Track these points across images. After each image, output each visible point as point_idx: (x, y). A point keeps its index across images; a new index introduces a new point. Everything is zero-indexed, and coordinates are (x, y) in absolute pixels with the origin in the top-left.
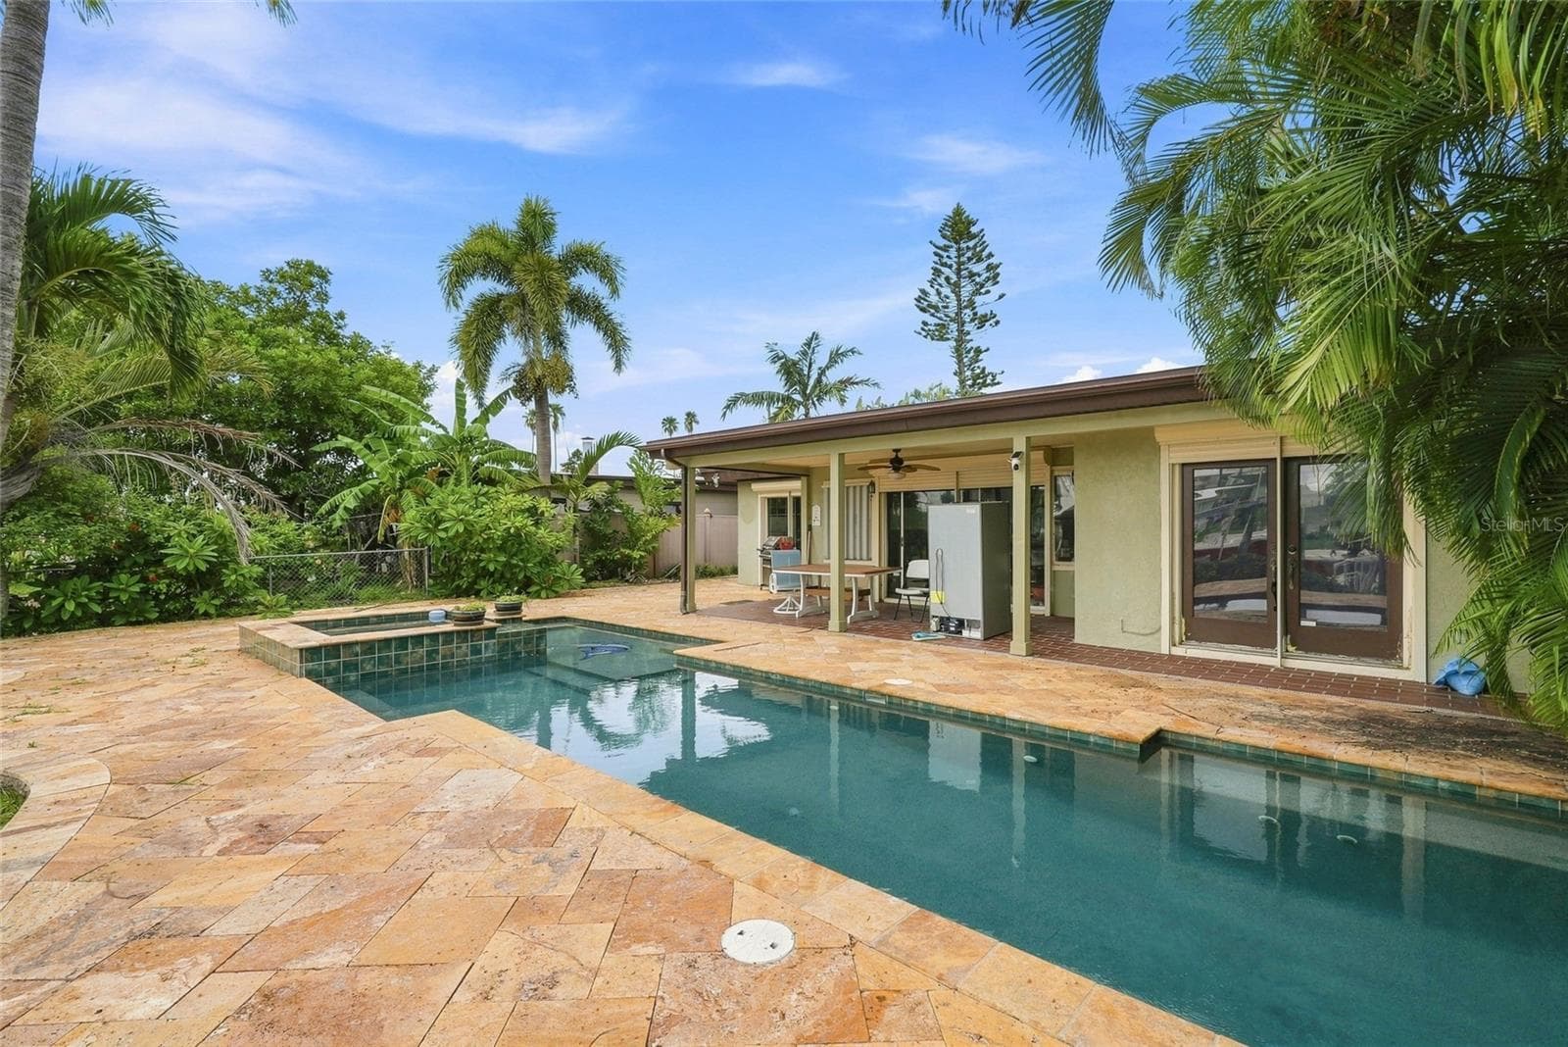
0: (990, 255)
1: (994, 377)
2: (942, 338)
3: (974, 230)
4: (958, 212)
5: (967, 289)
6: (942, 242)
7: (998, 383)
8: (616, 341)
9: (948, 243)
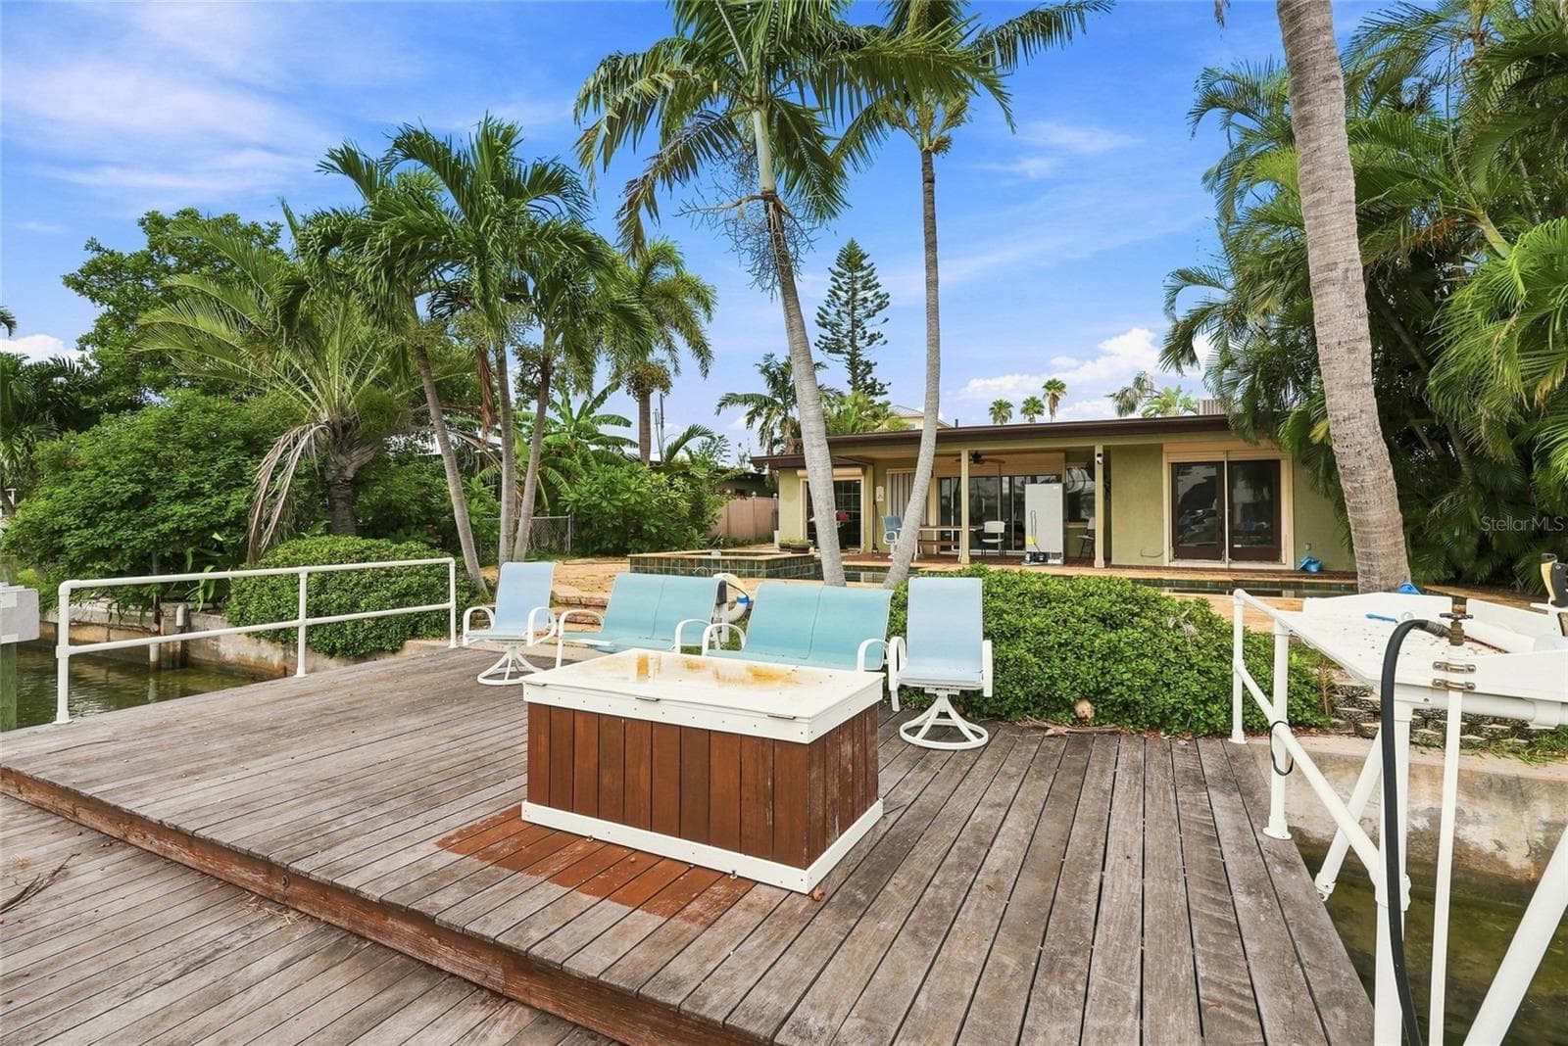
0: (877, 285)
1: (882, 387)
2: (838, 351)
3: (865, 263)
4: (852, 245)
5: (860, 312)
6: (837, 269)
7: (886, 393)
8: (700, 348)
9: (842, 271)
